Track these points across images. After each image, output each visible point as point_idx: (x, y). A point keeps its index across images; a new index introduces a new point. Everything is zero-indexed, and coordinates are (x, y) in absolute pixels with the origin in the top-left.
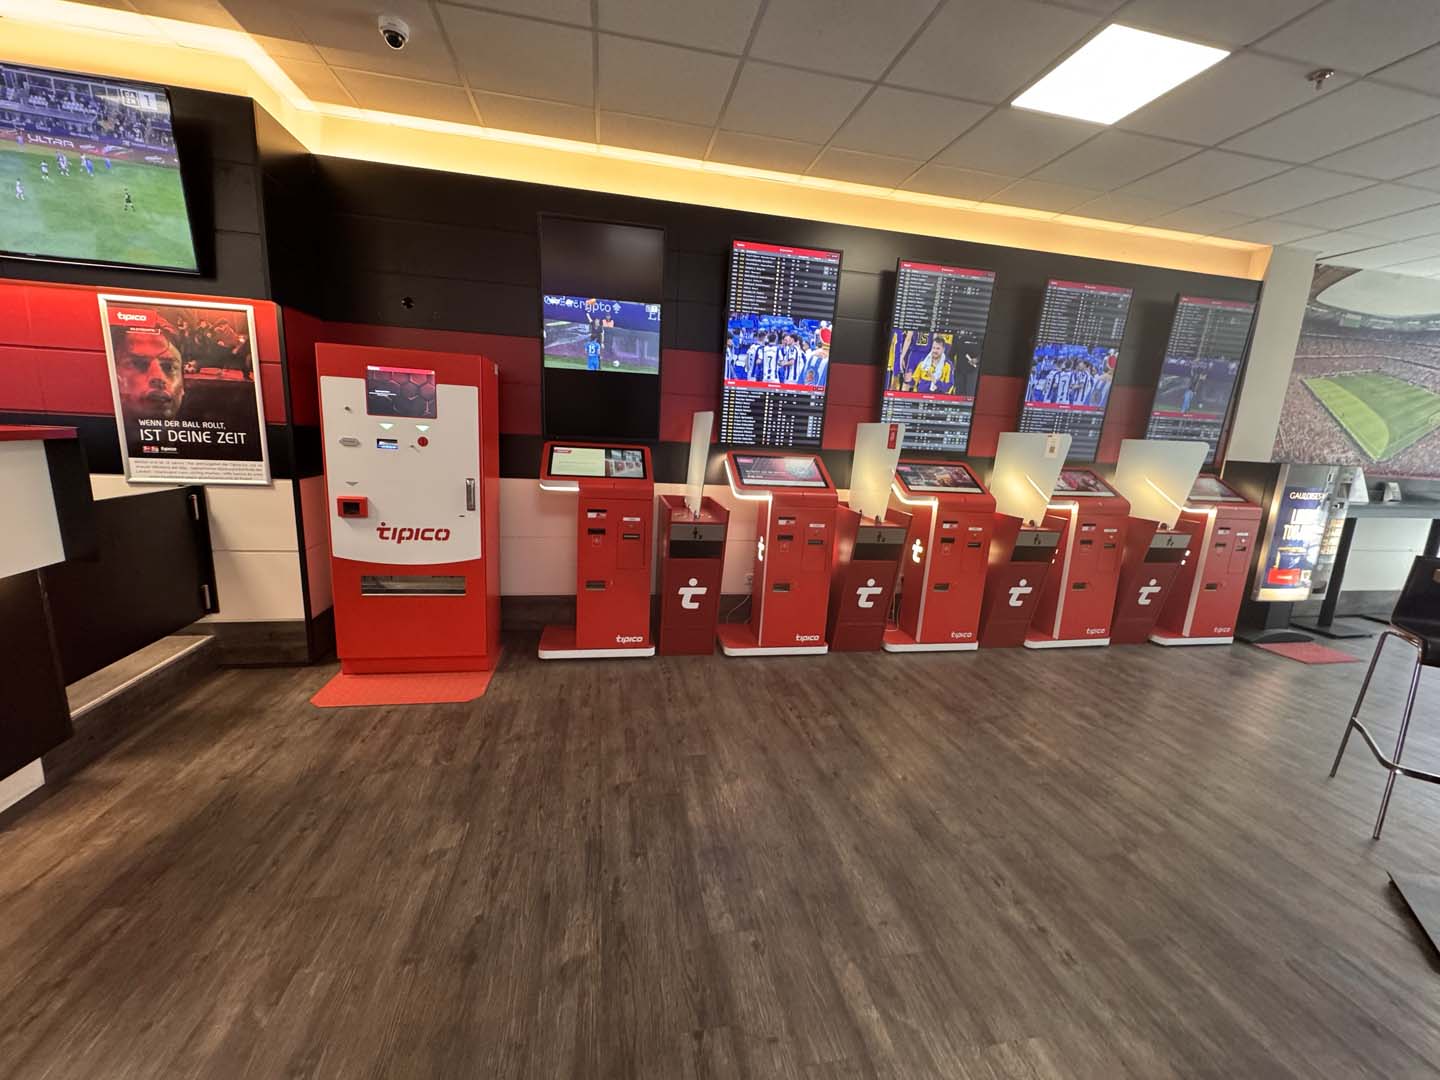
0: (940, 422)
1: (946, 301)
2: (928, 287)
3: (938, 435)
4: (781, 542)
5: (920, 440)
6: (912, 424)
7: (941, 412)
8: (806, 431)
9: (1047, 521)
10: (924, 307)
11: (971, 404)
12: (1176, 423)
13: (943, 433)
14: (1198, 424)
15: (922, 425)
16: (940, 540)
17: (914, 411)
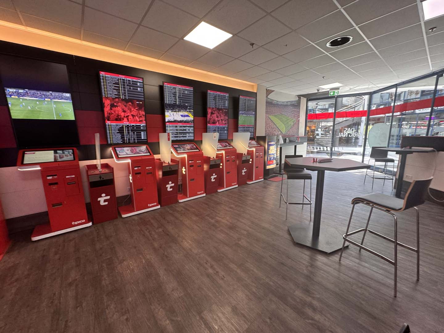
0: (185, 131)
1: (180, 95)
2: (174, 91)
3: (185, 135)
4: (137, 175)
5: (180, 137)
6: (176, 132)
7: (185, 128)
8: (141, 137)
9: (217, 157)
10: (174, 97)
11: (193, 125)
12: (244, 128)
13: (186, 134)
14: (249, 128)
15: (179, 132)
16: (189, 166)
17: (176, 128)
